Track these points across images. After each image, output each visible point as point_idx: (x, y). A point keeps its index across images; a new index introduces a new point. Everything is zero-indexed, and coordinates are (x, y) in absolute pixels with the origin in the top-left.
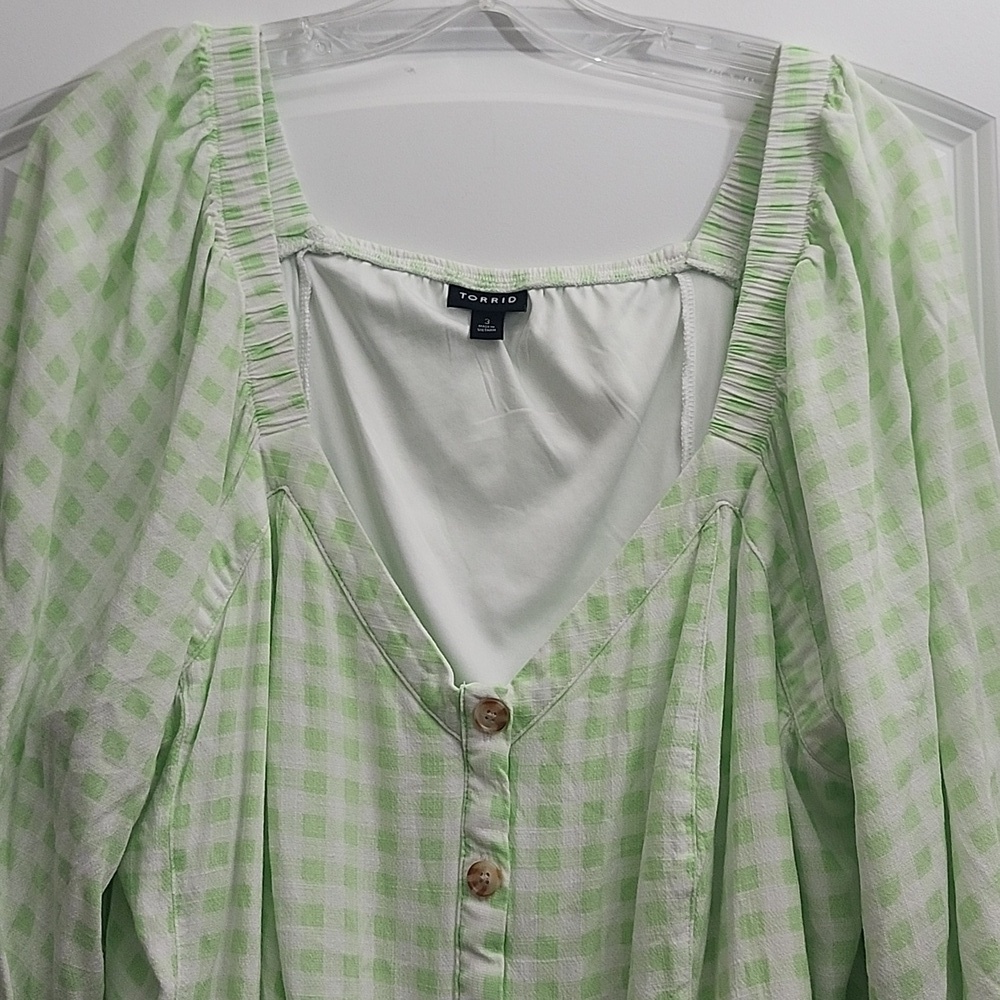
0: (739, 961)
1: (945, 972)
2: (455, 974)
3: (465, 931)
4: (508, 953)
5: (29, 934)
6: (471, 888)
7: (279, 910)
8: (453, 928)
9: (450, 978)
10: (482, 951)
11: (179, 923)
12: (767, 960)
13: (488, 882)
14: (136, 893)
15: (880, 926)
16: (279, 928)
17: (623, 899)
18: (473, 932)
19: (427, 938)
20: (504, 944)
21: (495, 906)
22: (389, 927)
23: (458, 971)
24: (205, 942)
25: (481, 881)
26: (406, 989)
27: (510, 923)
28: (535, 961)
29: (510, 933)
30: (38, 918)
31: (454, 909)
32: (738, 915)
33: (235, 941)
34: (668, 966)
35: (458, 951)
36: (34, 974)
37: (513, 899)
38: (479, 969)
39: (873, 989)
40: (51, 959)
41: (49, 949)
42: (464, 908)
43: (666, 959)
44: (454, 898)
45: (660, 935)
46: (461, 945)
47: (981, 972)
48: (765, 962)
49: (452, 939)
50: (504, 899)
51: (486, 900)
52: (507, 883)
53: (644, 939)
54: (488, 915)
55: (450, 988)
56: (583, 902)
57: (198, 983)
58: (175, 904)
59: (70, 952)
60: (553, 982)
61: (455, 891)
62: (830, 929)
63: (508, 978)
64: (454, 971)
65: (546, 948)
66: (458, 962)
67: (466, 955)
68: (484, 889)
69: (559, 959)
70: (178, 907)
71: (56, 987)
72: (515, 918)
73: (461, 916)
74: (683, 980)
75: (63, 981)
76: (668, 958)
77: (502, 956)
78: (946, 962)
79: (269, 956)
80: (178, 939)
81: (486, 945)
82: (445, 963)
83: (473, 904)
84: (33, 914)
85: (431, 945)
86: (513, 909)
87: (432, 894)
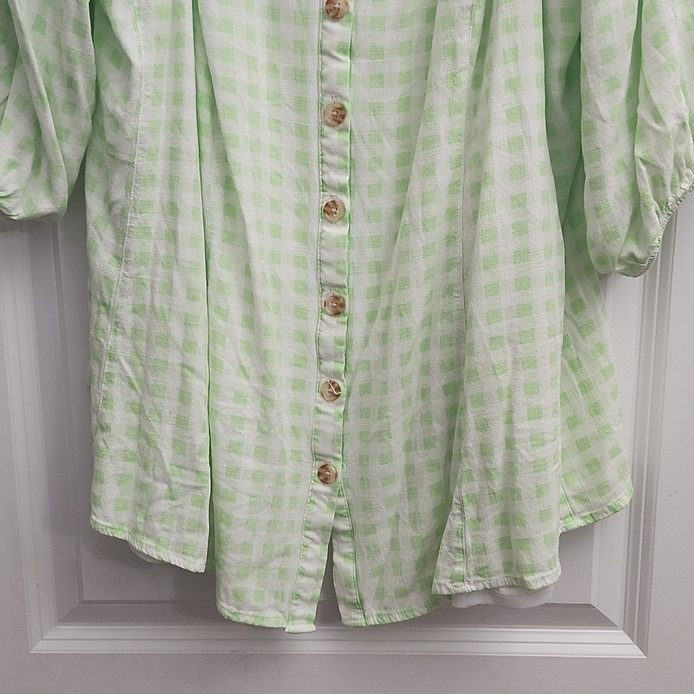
0: (500, 49)
1: (631, 50)
2: (318, 71)
3: (324, 43)
4: (352, 58)
5: (44, 34)
6: (328, 13)
7: (204, 22)
8: (317, 41)
9: (315, 74)
10: (336, 54)
11: (140, 26)
12: (517, 47)
13: (339, 9)
14: (110, 5)
15: (592, 18)
16: (204, 33)
17: (427, 21)
18: (330, 43)
19: (300, 47)
20: (351, 51)
21: (344, 25)
22: (275, 42)
23: (320, 69)
24: (158, 39)
25: (335, 8)
26: (288, 82)
27: (353, 37)
28: (370, 61)
29: (353, 44)
30: (48, 22)
31: (317, 29)
32: (501, 19)
33: (177, 40)
34: (454, 55)
35: (320, 56)
36: (50, 58)
37: (356, 20)
38: (333, 66)
39: (584, 60)
40: (60, 48)
41: (58, 41)
42: (324, 28)
43: (453, 52)
44: (317, 20)
45: (450, 36)
46: (323, 52)
47: (653, 48)
48: (516, 48)
49: (317, 48)
50: (350, 21)
51: (338, 21)
52: (351, 9)
53: (440, 40)
54: (339, 31)
55: (316, 80)
56: (402, 21)
57: (156, 65)
58: (137, 13)
59: (72, 40)
60: (381, 75)
61: (318, 16)
62: (560, 31)
63: (352, 72)
64: (318, 69)
65: (377, 53)
66: (320, 63)
67: (325, 58)
68: (337, 14)
69: (385, 60)
70: (139, 15)
71: (66, 63)
72: (357, 33)
73: (322, 33)
74: (464, 65)
75: (69, 59)
76: (454, 51)
77: (348, 58)
78: (632, 45)
79: (200, 54)
80: (140, 35)
81: (338, 51)
82: (312, 62)
83: (329, 24)
84: (45, 21)
85: (303, 53)
86: (355, 27)
87: (304, 19)
